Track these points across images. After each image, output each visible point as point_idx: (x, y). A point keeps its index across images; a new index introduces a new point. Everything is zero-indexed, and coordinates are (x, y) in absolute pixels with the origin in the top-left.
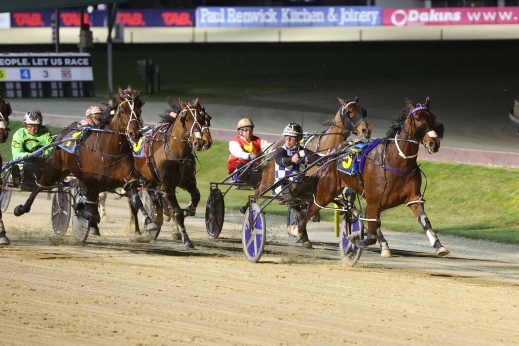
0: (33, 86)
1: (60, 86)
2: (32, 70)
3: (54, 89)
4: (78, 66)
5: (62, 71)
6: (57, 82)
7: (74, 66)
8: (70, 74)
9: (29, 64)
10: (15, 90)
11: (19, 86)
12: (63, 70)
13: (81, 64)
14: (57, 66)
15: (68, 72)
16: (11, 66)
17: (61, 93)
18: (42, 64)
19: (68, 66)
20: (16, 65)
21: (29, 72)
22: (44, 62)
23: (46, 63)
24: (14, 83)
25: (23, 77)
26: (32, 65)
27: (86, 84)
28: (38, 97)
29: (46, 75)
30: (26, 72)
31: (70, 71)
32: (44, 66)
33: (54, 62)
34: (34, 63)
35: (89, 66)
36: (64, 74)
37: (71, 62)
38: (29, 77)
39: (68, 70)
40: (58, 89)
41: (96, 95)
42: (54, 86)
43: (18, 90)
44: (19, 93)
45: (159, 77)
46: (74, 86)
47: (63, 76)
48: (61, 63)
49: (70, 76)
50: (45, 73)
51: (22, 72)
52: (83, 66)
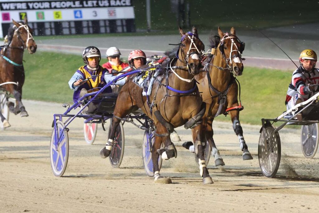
0: (85, 24)
1: (107, 23)
2: (84, 11)
3: (102, 26)
4: (122, 6)
5: (108, 11)
6: (105, 21)
7: (118, 6)
8: (115, 13)
9: (81, 6)
10: (70, 28)
11: (73, 25)
12: (110, 10)
13: (124, 4)
14: (104, 7)
15: (113, 11)
16: (66, 8)
17: (108, 29)
18: (91, 5)
19: (113, 6)
20: (70, 7)
21: (81, 12)
22: (93, 4)
23: (95, 5)
24: (69, 22)
25: (76, 17)
26: (83, 7)
27: (129, 21)
28: (89, 33)
29: (95, 15)
30: (78, 13)
31: (115, 11)
32: (93, 7)
33: (102, 3)
34: (85, 5)
35: (131, 6)
36: (110, 14)
37: (115, 3)
38: (81, 17)
39: (113, 10)
40: (105, 26)
41: (138, 30)
42: (102, 24)
43: (73, 28)
44: (73, 31)
45: (189, 14)
46: (119, 23)
47: (109, 15)
48: (107, 4)
49: (115, 15)
50: (94, 13)
51: (75, 12)
52: (126, 6)
